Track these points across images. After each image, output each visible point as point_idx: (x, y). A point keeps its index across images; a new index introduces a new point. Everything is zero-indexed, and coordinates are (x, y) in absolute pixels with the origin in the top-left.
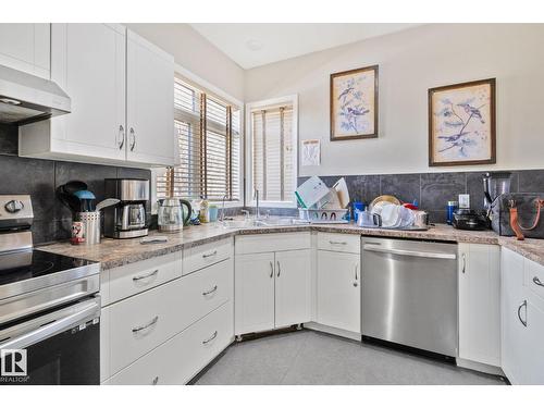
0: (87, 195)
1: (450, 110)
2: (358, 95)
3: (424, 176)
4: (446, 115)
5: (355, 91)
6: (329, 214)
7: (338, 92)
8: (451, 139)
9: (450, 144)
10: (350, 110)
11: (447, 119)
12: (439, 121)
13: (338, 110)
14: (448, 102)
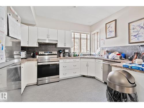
0: (61, 51)
1: (134, 28)
2: (111, 28)
3: (128, 46)
4: (133, 29)
5: (111, 27)
6: (101, 56)
7: (107, 27)
8: (135, 36)
9: (135, 37)
10: (110, 31)
11: (134, 30)
12: (131, 31)
13: (107, 32)
14: (134, 26)
